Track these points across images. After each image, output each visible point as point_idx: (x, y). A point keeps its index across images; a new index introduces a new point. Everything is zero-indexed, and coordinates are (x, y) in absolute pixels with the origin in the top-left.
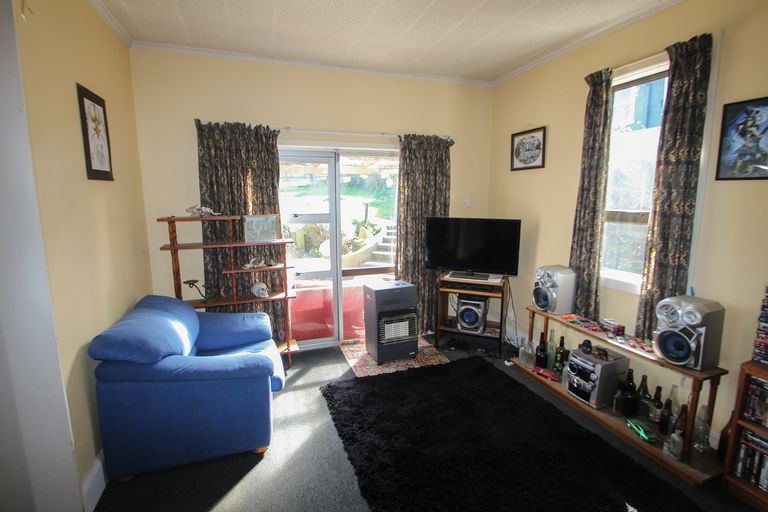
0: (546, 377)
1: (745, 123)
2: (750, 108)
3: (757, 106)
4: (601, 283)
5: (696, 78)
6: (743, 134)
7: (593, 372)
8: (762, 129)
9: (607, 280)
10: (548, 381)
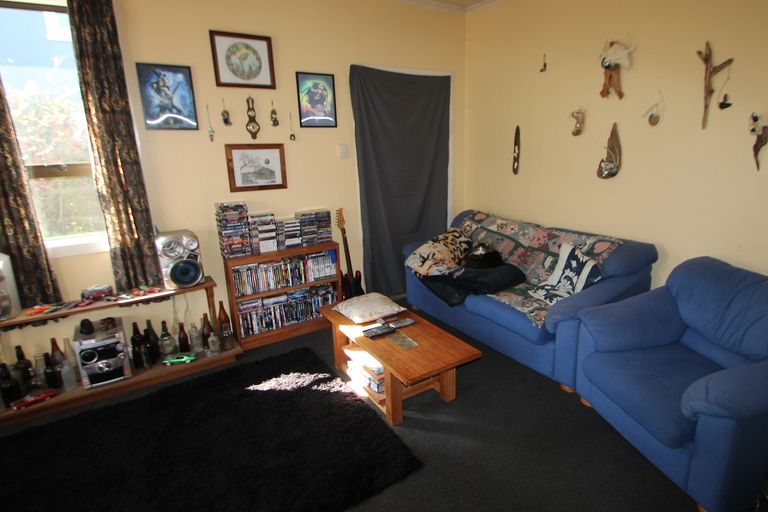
0: (42, 400)
1: (157, 83)
2: (158, 71)
3: (164, 70)
4: (50, 256)
5: (108, 30)
6: (158, 91)
7: (118, 343)
8: (172, 90)
9: (54, 249)
10: (50, 401)
